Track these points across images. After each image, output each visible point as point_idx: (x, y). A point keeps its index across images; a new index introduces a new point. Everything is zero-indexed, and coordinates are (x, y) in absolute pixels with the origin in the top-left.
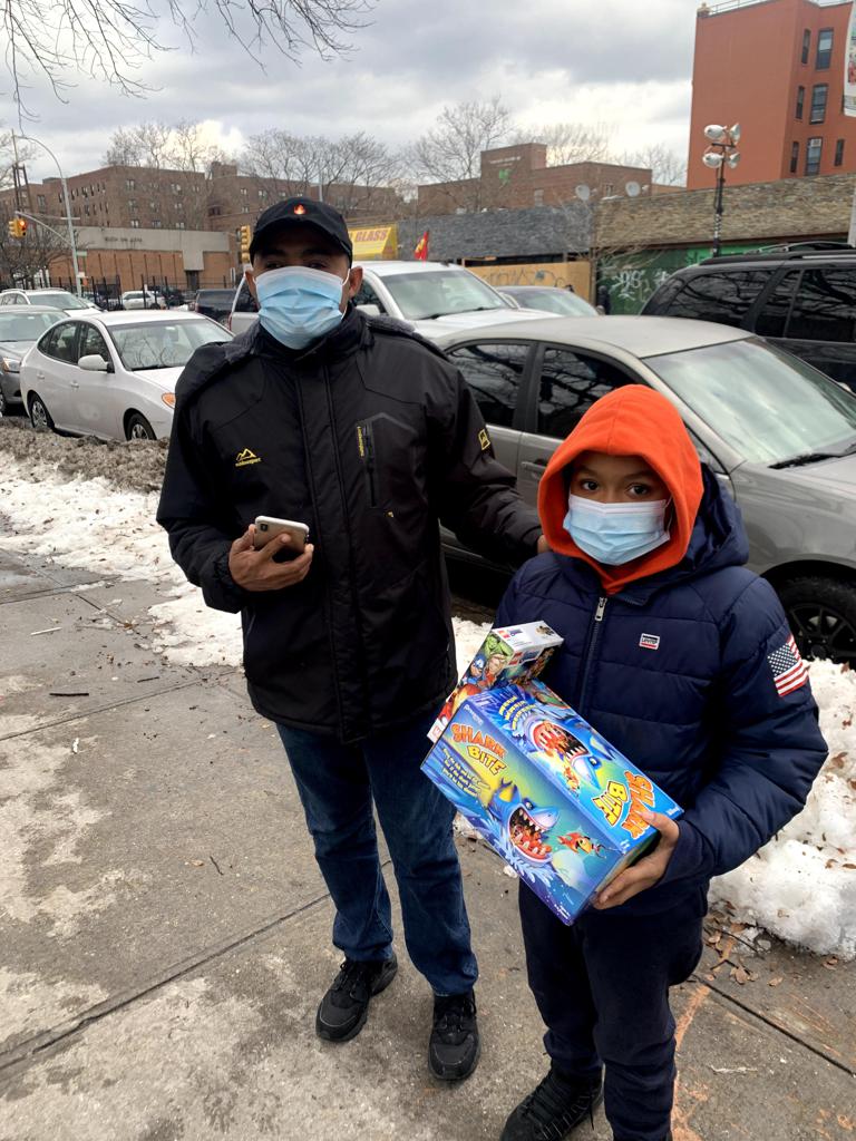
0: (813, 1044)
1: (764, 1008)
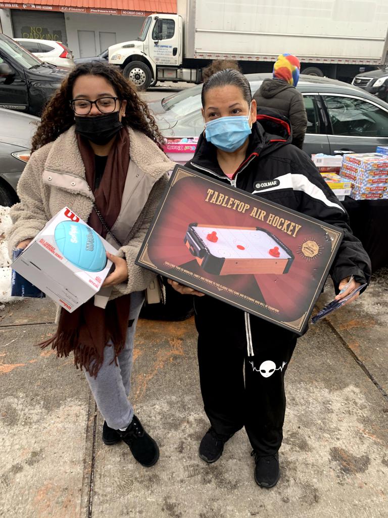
0: (31, 323)
1: (11, 323)
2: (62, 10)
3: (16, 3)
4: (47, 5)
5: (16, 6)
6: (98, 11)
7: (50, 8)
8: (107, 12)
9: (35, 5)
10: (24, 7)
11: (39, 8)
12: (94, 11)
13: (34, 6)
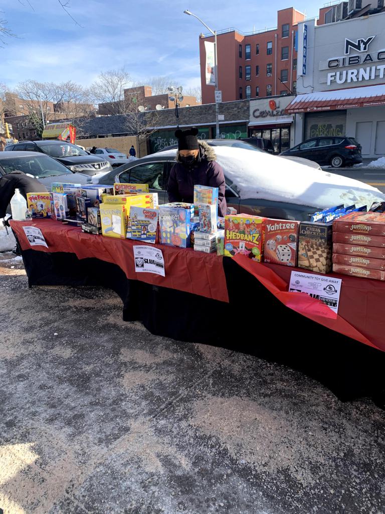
2: (339, 108)
3: (302, 108)
4: (326, 106)
5: (303, 110)
6: (371, 104)
7: (329, 108)
8: (380, 103)
9: (317, 107)
10: (308, 110)
11: (320, 109)
12: (367, 104)
13: (315, 109)
